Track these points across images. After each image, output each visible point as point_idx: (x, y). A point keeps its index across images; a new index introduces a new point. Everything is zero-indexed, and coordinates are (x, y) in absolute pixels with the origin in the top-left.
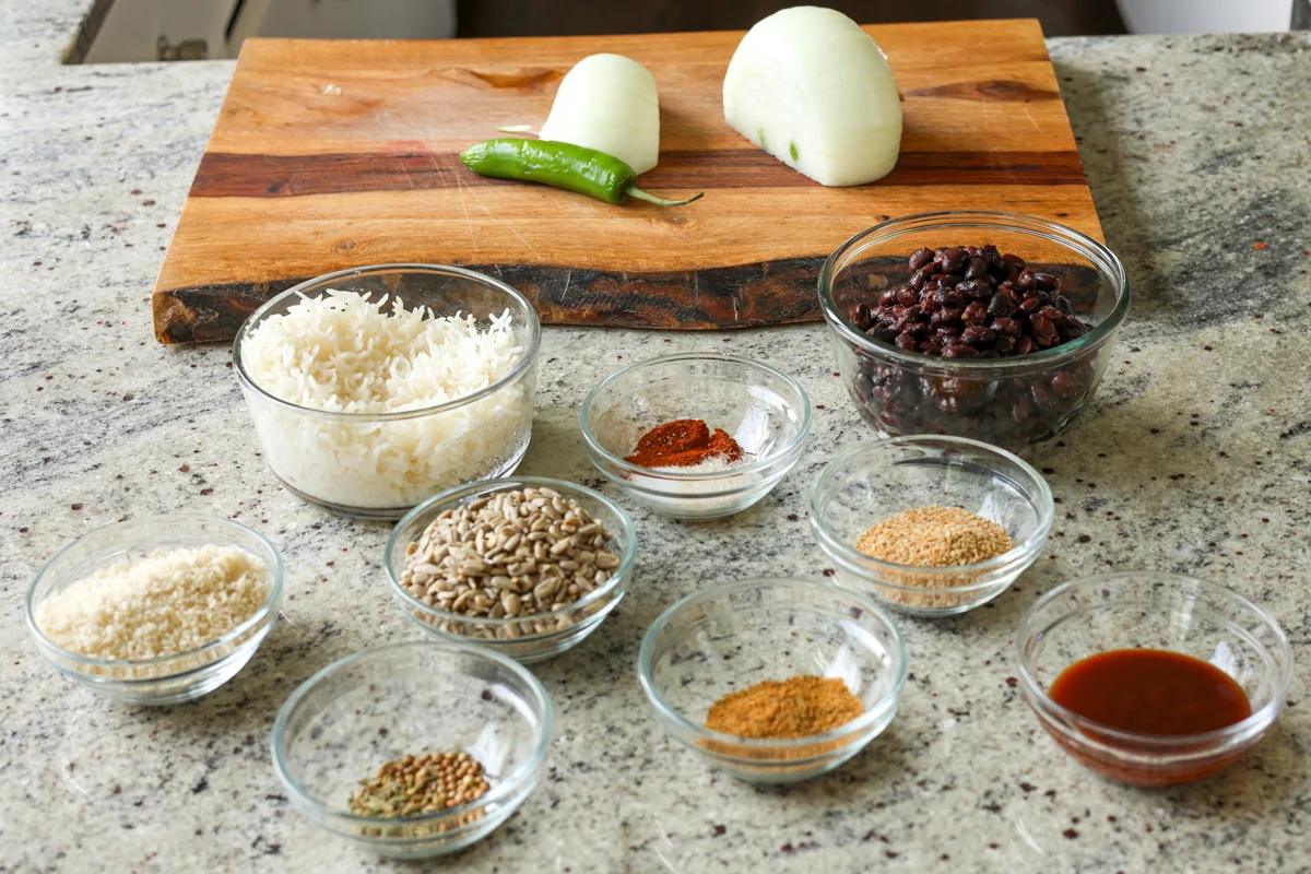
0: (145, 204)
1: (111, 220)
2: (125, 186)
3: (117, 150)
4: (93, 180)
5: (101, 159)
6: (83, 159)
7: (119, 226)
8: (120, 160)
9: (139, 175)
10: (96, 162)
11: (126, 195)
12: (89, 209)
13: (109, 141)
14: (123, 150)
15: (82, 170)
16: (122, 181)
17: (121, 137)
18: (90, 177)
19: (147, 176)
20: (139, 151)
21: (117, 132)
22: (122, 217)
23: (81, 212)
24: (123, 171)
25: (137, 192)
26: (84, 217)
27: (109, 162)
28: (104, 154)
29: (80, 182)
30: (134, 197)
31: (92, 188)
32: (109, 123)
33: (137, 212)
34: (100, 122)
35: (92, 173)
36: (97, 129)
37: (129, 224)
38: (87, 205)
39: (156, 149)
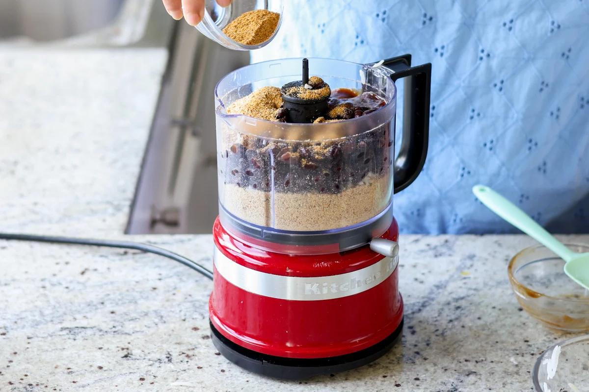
0: (204, 338)
1: (183, 348)
2: (187, 324)
3: (174, 297)
4: (164, 319)
5: (167, 304)
6: (155, 304)
7: (190, 353)
8: (179, 305)
9: (195, 316)
10: (163, 306)
11: (189, 330)
12: (168, 340)
13: (169, 291)
14: (179, 297)
15: (155, 311)
16: (184, 320)
17: (175, 288)
18: (162, 317)
19: (200, 317)
20: (190, 299)
21: (172, 285)
22: (190, 347)
23: (162, 342)
24: (183, 313)
25: (196, 329)
26: (165, 346)
27: (172, 306)
28: (168, 301)
29: (156, 320)
30: (194, 332)
31: (165, 325)
32: (165, 278)
33: (199, 344)
34: (159, 277)
35: (163, 313)
36: (158, 282)
37: (196, 352)
38: (165, 337)
39: (200, 298)
